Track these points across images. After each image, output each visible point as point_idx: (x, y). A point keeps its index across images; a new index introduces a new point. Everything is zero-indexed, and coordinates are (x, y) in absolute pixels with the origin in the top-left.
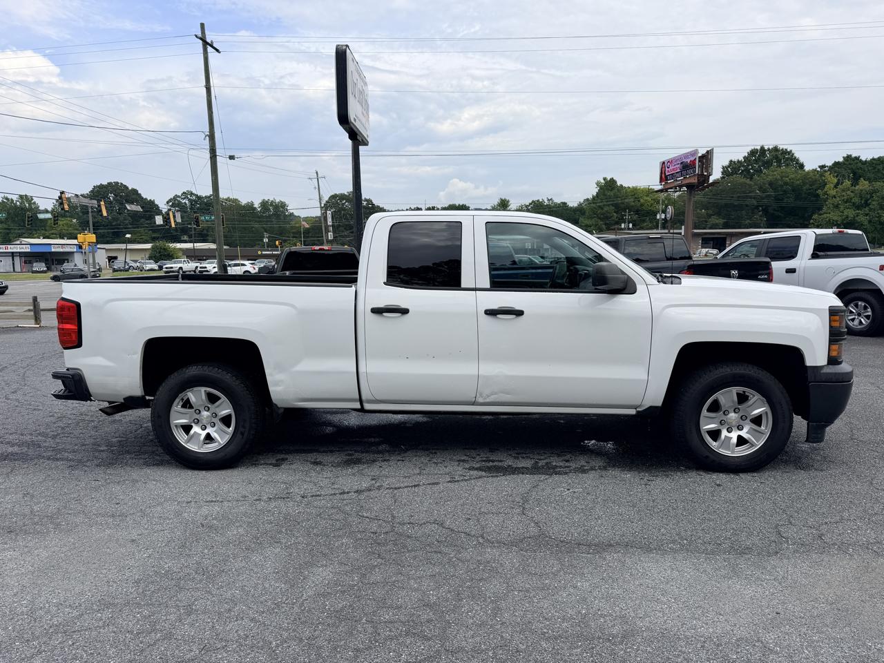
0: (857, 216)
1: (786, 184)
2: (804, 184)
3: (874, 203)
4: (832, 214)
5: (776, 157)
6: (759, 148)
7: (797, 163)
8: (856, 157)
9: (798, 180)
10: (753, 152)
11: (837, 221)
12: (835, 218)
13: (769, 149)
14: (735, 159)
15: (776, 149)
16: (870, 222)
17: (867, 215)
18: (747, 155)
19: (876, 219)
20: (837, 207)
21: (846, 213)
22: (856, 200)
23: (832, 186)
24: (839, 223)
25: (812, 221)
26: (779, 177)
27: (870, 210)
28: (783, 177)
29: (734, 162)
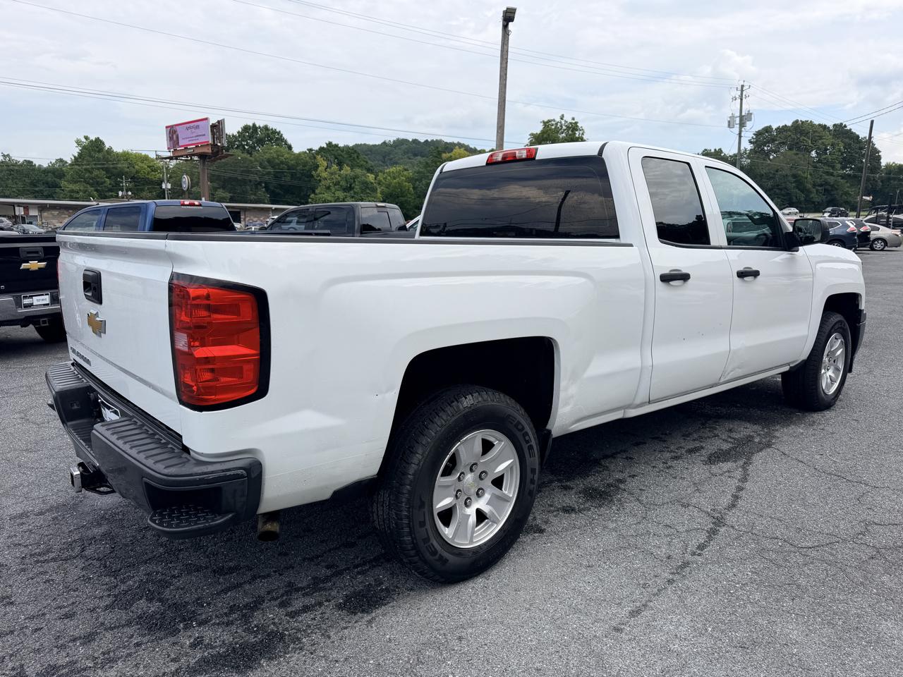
1: (282, 162)
2: (298, 164)
3: (356, 187)
4: (326, 194)
5: (267, 136)
6: (251, 125)
7: (285, 144)
8: (335, 144)
10: (246, 128)
13: (260, 127)
14: (230, 133)
15: (266, 128)
18: (240, 130)
20: (328, 188)
22: (342, 183)
23: (324, 168)
25: (311, 199)
26: (275, 156)
27: (355, 193)
28: (278, 156)
29: (230, 136)
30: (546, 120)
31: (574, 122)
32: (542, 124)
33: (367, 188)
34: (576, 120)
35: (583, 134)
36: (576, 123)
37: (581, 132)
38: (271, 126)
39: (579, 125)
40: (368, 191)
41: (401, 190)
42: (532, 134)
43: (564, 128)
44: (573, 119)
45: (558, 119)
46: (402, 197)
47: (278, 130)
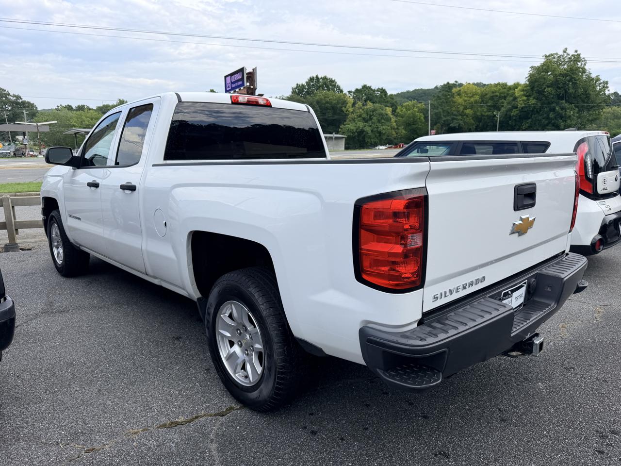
0: (365, 127)
1: (327, 102)
2: (338, 103)
3: (374, 118)
4: (351, 125)
5: (325, 84)
6: (315, 76)
7: (339, 89)
8: (369, 87)
9: (335, 100)
10: (311, 79)
11: (353, 130)
12: (352, 128)
13: (322, 78)
14: (300, 83)
15: (325, 78)
16: (372, 131)
17: (370, 126)
18: (307, 80)
19: (376, 129)
20: (354, 120)
21: (358, 125)
22: (364, 116)
23: (351, 105)
24: (354, 131)
25: (340, 130)
26: (323, 97)
27: (372, 123)
28: (325, 98)
29: (300, 85)
30: (548, 55)
31: (576, 54)
32: (544, 57)
33: (382, 118)
34: (578, 53)
35: (585, 65)
36: (579, 55)
37: (583, 63)
38: (329, 76)
39: (582, 56)
40: (383, 121)
41: (414, 119)
42: (532, 67)
43: (567, 60)
44: (576, 51)
45: (561, 53)
46: (414, 124)
47: (333, 79)
